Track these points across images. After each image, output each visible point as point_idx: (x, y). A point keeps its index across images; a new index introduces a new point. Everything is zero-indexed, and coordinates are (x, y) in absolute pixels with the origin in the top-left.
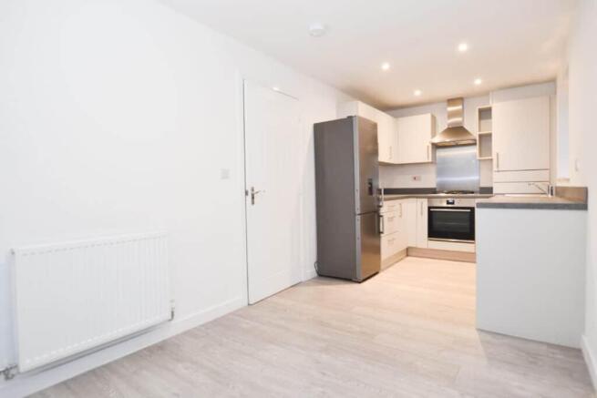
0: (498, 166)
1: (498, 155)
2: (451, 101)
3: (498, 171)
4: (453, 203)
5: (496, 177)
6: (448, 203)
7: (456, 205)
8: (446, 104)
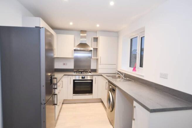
0: (100, 62)
1: (100, 57)
2: (83, 31)
3: (100, 64)
4: (84, 78)
5: (100, 67)
6: (82, 78)
7: (86, 79)
8: (80, 32)
